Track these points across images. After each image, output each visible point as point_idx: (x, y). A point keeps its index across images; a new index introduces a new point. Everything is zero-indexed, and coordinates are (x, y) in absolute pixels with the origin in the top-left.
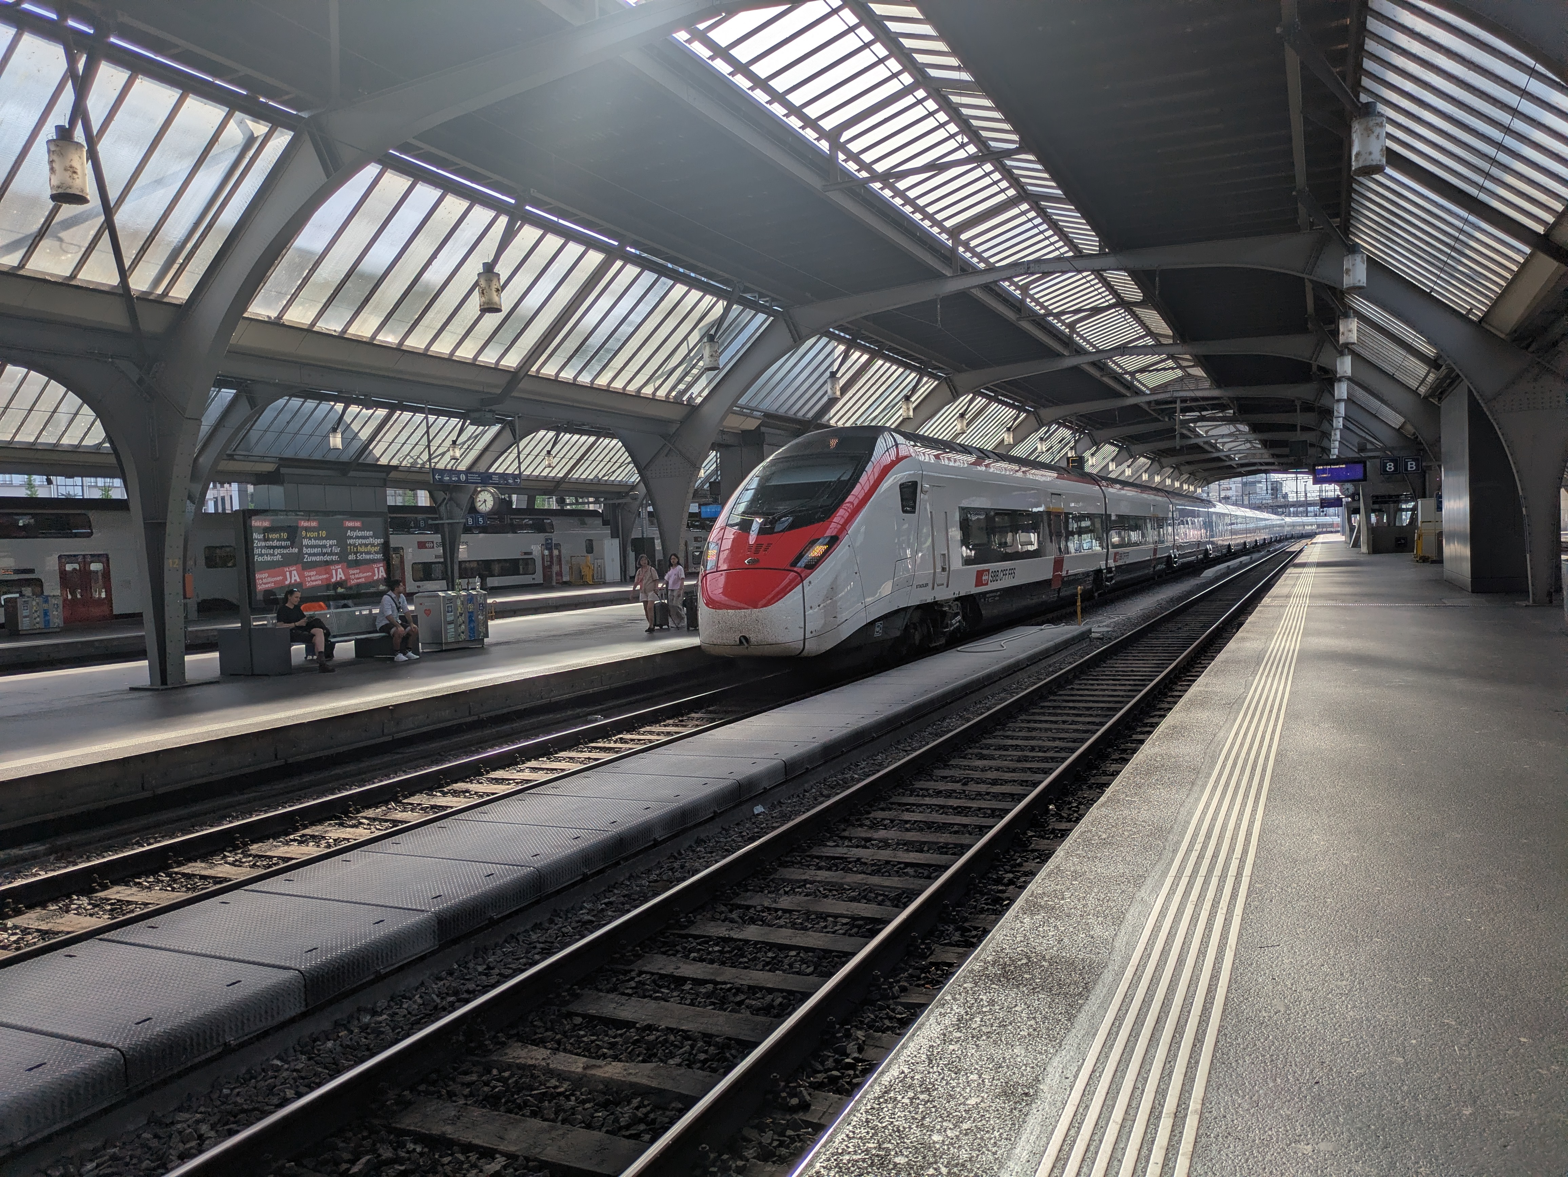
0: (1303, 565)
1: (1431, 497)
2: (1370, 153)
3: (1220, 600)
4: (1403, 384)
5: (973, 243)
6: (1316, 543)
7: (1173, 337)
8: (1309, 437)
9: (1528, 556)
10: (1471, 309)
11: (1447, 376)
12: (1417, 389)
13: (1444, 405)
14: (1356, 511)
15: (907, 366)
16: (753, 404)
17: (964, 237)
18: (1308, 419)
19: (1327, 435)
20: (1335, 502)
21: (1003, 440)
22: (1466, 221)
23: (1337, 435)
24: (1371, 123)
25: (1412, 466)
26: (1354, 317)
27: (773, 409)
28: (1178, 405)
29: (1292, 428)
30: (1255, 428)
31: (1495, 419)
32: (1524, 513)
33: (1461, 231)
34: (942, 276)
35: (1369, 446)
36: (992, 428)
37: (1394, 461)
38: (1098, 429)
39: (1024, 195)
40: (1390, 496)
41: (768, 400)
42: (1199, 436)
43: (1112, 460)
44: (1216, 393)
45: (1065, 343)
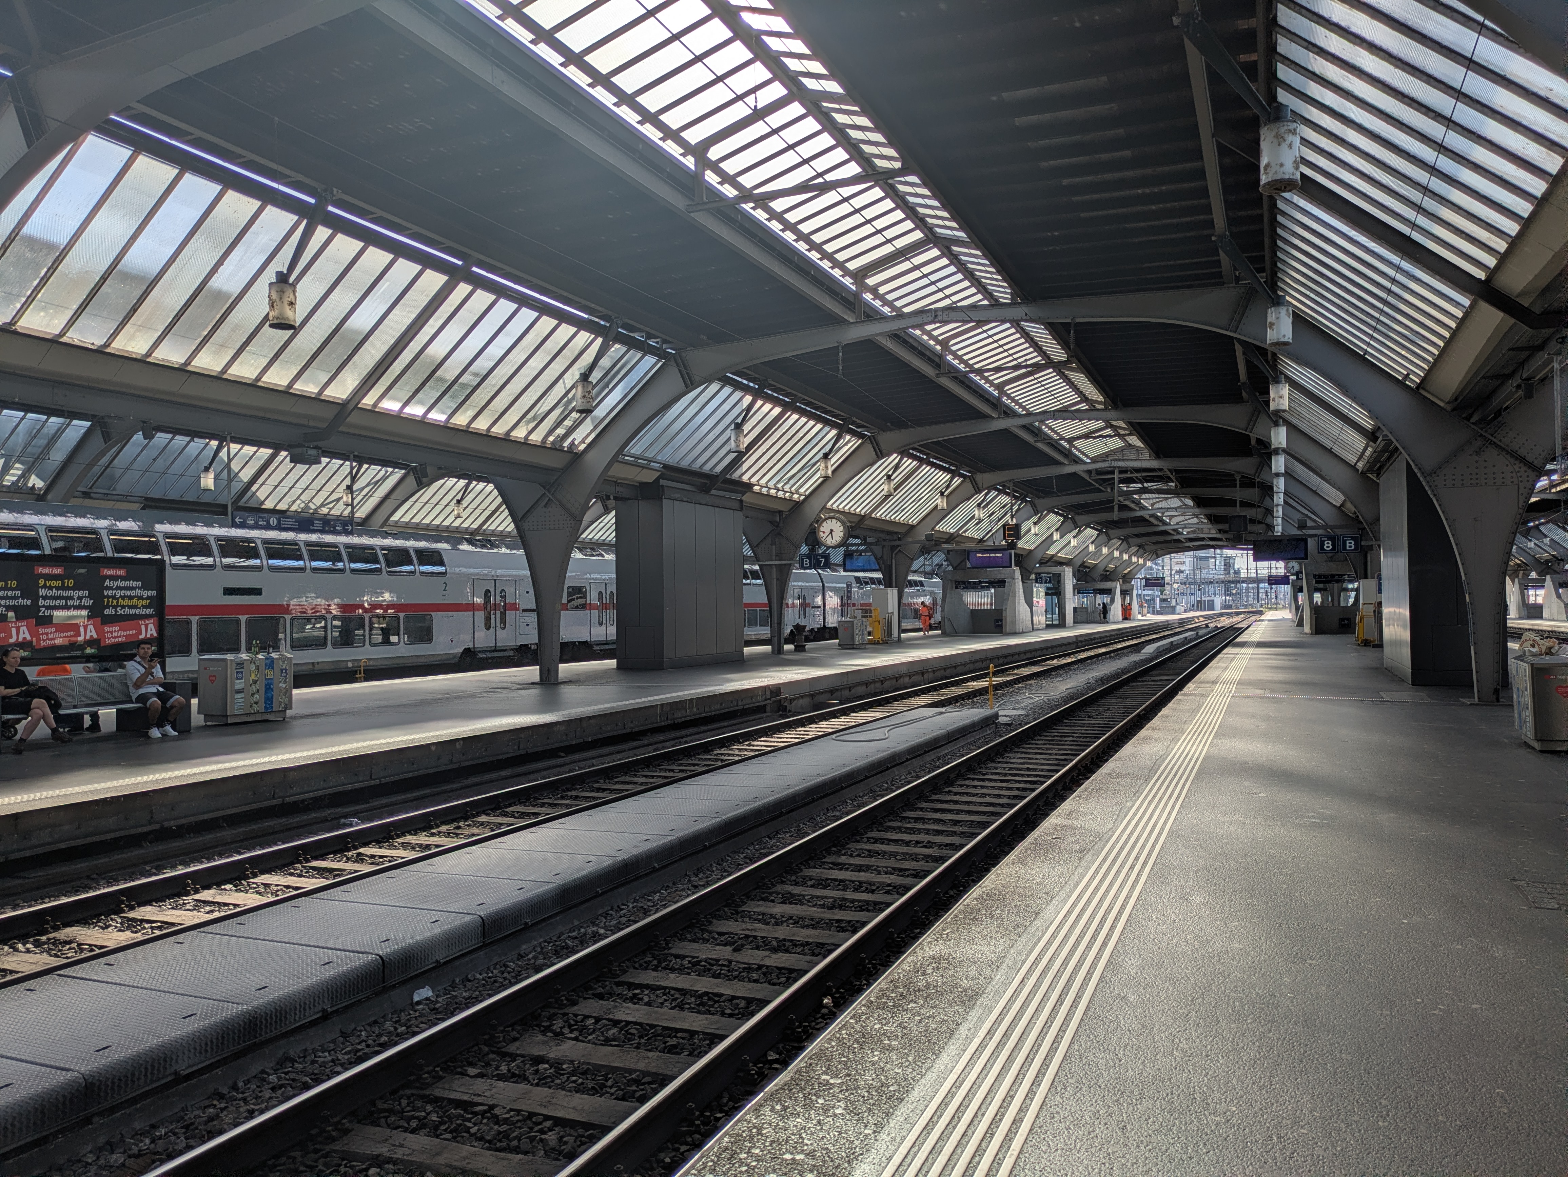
0: (1243, 645)
1: (1373, 578)
2: (1282, 165)
3: (1153, 681)
4: (1342, 459)
5: (882, 290)
6: (1263, 620)
7: (1104, 403)
8: (1250, 513)
9: (1472, 648)
10: (1408, 375)
11: (1384, 451)
12: (1356, 464)
13: (1382, 481)
14: (1301, 590)
15: (826, 422)
16: (650, 454)
17: (871, 281)
18: (1251, 494)
19: (1269, 512)
20: (1282, 580)
21: (936, 506)
22: (1398, 268)
23: (1279, 512)
24: (1282, 130)
25: (1350, 545)
26: (1286, 382)
27: (673, 462)
28: (1116, 476)
29: (1232, 503)
30: (1200, 502)
31: (1435, 495)
32: (1468, 600)
33: (1393, 280)
34: (842, 322)
35: (1310, 523)
36: (924, 492)
37: (1332, 539)
38: (1040, 497)
39: (932, 238)
40: (1333, 576)
41: (668, 451)
42: (1144, 508)
43: (1057, 530)
44: (1155, 464)
45: (993, 404)
